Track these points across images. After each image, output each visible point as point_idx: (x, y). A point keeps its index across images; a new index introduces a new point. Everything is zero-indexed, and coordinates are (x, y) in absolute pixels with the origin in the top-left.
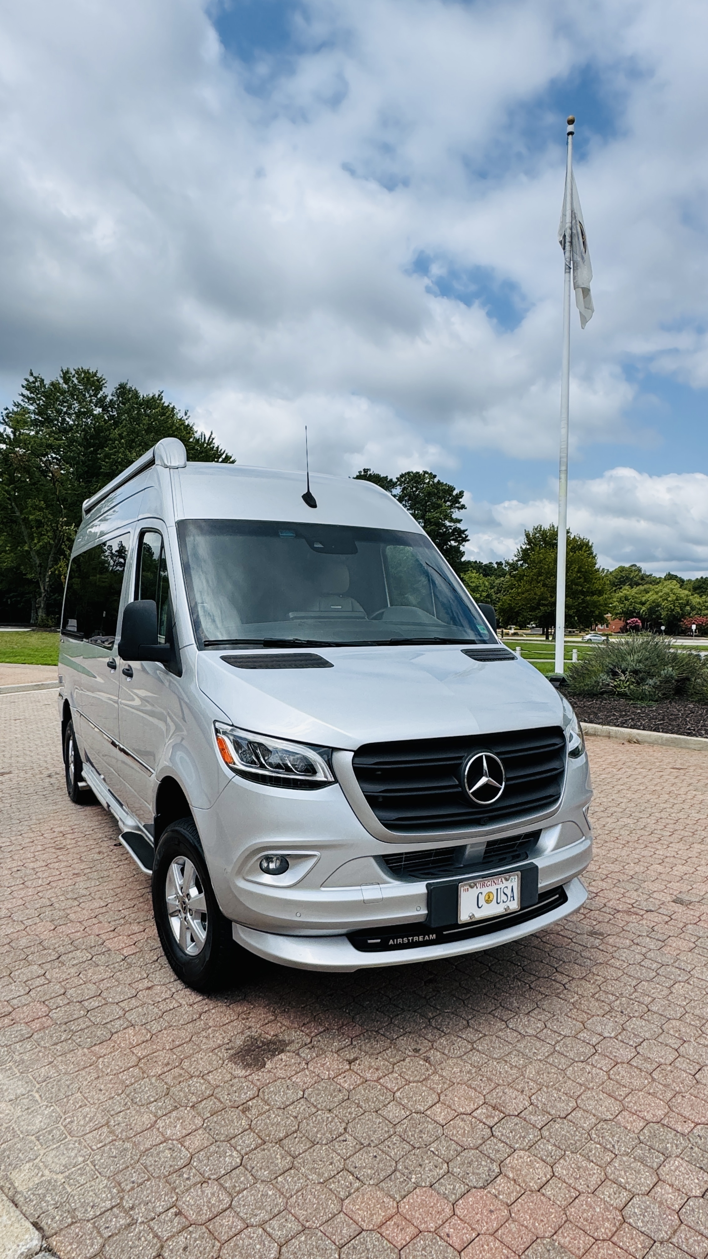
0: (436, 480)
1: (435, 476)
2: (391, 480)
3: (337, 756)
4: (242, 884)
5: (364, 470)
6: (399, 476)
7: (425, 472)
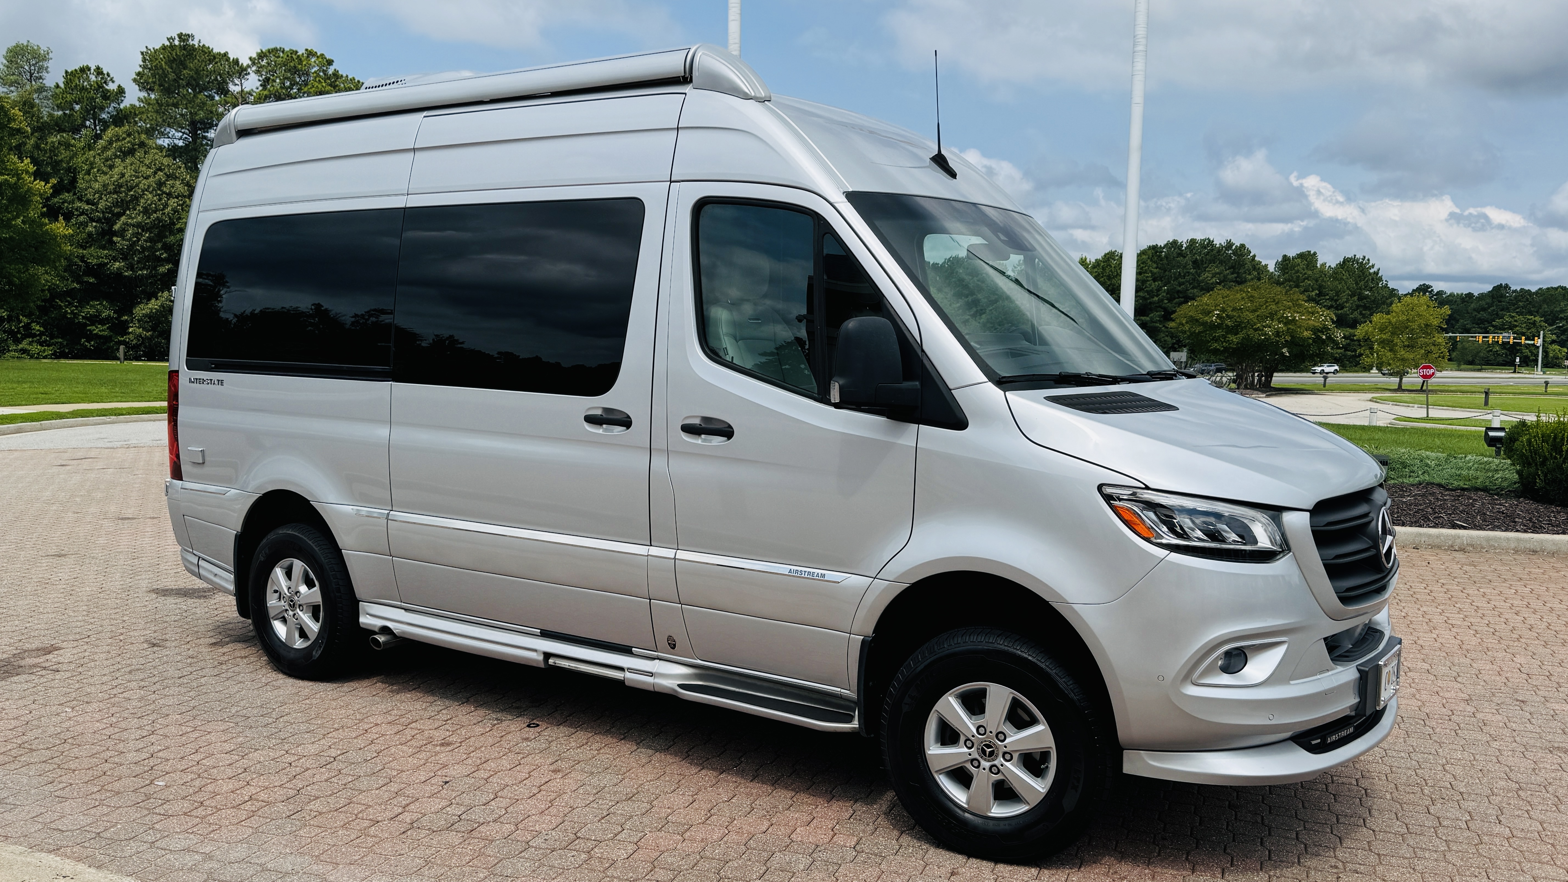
0: (331, 71)
1: (330, 62)
2: (236, 62)
3: (1288, 518)
4: (1192, 691)
5: (180, 36)
6: (254, 55)
7: (310, 53)
